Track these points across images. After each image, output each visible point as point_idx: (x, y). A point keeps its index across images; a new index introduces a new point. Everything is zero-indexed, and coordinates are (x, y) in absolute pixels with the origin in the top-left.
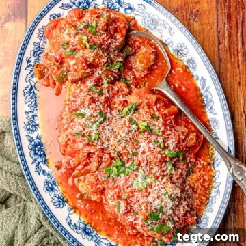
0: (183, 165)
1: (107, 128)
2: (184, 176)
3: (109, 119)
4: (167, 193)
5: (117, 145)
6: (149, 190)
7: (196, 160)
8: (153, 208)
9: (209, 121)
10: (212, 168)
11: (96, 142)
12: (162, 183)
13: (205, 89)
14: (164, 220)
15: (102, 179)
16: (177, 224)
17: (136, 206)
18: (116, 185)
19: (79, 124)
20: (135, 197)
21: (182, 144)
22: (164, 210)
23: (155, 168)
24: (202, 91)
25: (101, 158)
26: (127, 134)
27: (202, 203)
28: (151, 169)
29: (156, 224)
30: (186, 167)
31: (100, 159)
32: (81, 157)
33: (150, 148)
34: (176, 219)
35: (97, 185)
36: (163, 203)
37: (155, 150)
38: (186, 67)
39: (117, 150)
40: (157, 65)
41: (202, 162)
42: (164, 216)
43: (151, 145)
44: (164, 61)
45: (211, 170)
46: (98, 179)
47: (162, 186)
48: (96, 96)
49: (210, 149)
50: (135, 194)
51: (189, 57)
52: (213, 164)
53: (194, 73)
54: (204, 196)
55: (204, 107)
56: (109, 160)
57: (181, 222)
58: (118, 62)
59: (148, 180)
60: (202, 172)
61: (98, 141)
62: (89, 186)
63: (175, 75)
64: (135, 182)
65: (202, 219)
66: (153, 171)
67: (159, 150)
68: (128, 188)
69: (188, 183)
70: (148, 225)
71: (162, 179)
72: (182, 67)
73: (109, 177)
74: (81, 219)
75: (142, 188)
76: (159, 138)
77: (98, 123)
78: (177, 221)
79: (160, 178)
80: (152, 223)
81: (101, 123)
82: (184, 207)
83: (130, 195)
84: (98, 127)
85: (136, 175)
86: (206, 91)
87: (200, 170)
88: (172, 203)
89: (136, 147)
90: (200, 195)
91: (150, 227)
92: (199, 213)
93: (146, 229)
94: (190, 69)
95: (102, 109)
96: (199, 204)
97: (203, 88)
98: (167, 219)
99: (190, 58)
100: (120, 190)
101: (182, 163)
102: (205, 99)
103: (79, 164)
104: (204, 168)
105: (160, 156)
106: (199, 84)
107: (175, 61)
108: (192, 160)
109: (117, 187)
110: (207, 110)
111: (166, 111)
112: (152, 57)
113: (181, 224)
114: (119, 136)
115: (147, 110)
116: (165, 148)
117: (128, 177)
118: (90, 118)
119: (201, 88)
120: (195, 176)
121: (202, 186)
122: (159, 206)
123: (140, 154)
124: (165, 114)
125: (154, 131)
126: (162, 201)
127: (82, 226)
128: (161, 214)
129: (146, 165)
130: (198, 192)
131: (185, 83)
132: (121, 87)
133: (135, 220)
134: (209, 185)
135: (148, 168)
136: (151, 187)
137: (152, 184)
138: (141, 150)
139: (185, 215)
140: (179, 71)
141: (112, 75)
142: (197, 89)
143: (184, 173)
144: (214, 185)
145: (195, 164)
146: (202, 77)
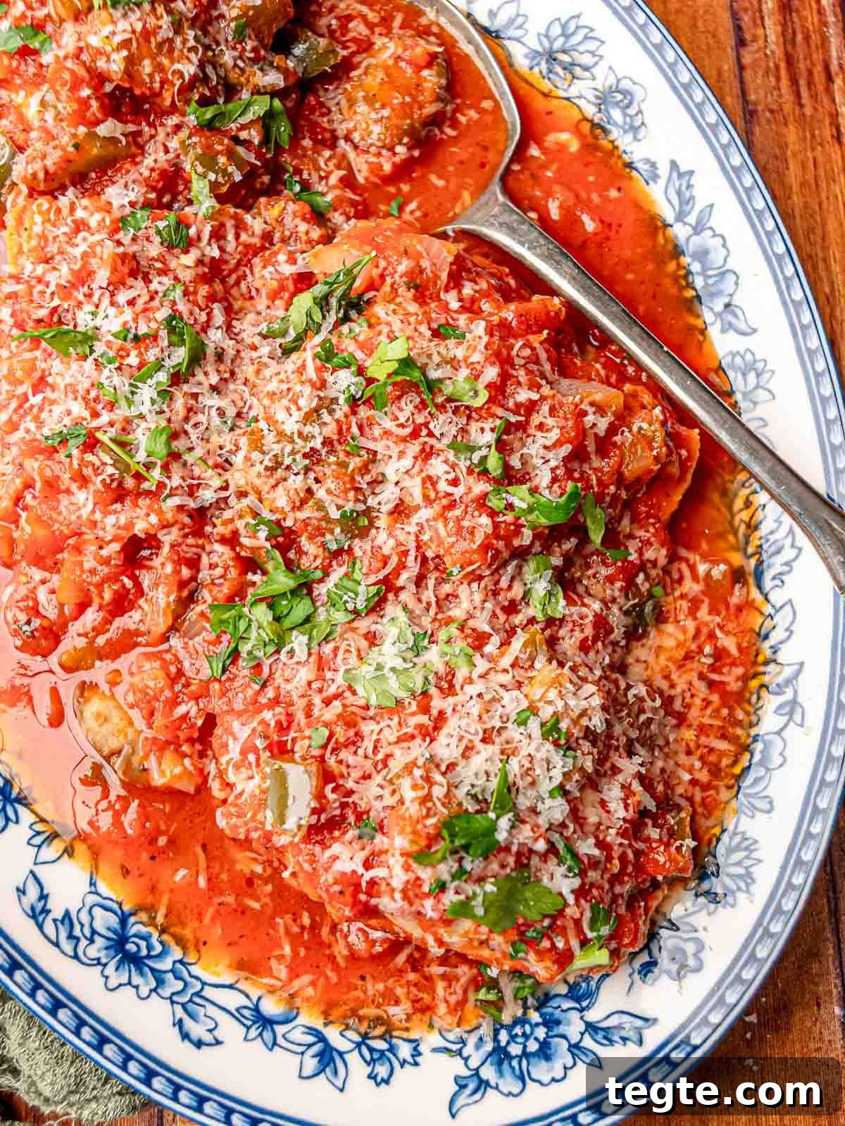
0: (610, 580)
1: (212, 401)
2: (617, 634)
3: (220, 357)
4: (533, 710)
5: (264, 484)
6: (437, 704)
7: (673, 557)
8: (461, 793)
9: (720, 369)
10: (755, 594)
11: (156, 474)
12: (506, 662)
13: (692, 219)
14: (524, 857)
15: (202, 669)
16: (593, 875)
17: (372, 788)
18: (270, 693)
19: (72, 389)
20: (368, 744)
21: (596, 463)
22: (523, 802)
23: (463, 591)
24: (680, 232)
25: (194, 564)
26: (312, 416)
27: (715, 771)
28: (443, 602)
29: (481, 880)
30: (625, 591)
31: (186, 572)
32: (89, 563)
33: (430, 481)
34: (587, 848)
35: (174, 702)
36: (514, 766)
37: (458, 492)
38: (595, 126)
39: (267, 515)
40: (455, 124)
41: (702, 568)
42: (525, 833)
43: (437, 467)
44: (487, 104)
45: (748, 605)
46: (180, 673)
47: (505, 679)
48: (154, 250)
49: (739, 503)
50: (367, 728)
51: (603, 78)
52: (759, 575)
53: (635, 149)
54: (723, 737)
55: (692, 305)
56: (233, 573)
57: (616, 866)
58: (257, 91)
59: (433, 657)
60: (703, 613)
61: (166, 468)
62: (135, 714)
63: (544, 167)
64: (366, 670)
65: (721, 850)
66: (458, 612)
67: (480, 487)
68: (327, 702)
69: (636, 671)
70: (442, 887)
71: (505, 643)
72: (577, 131)
73: (235, 654)
74: (103, 888)
75: (402, 694)
76: (474, 427)
77: (162, 377)
78: (594, 864)
79: (495, 640)
80: (460, 874)
81: (177, 379)
82: (626, 788)
83: (341, 733)
84: (167, 395)
85: (372, 639)
86: (698, 229)
87: (695, 604)
88: (560, 764)
89: (363, 482)
90: (702, 729)
91: (450, 898)
92: (703, 823)
93: (428, 907)
94: (615, 133)
95: (182, 307)
96: (704, 776)
97: (680, 217)
98: (541, 846)
99: (611, 80)
100: (290, 716)
101: (604, 572)
102: (695, 267)
103: (82, 607)
104: (715, 595)
105: (485, 520)
106: (660, 199)
107: (539, 104)
108: (650, 554)
109: (276, 701)
110: (708, 317)
111: (510, 313)
112: (431, 79)
113: (616, 879)
114: (270, 438)
115: (413, 308)
116: (510, 477)
117: (327, 649)
118: (122, 354)
119: (669, 216)
120: (670, 637)
121: (712, 685)
122: (494, 783)
123: (383, 522)
124: (504, 325)
125: (448, 389)
126: (506, 754)
127: (104, 921)
128: (504, 823)
129: (420, 581)
130: (694, 714)
131: (595, 197)
132: (280, 221)
133: (368, 865)
134: (745, 679)
135: (429, 595)
136: (449, 690)
137: (451, 674)
138: (387, 497)
139: (634, 829)
140: (562, 147)
141: (231, 155)
142: (654, 225)
143: (616, 618)
144: (773, 675)
145: (669, 579)
146: (674, 165)
